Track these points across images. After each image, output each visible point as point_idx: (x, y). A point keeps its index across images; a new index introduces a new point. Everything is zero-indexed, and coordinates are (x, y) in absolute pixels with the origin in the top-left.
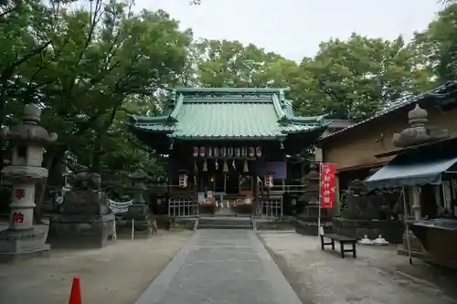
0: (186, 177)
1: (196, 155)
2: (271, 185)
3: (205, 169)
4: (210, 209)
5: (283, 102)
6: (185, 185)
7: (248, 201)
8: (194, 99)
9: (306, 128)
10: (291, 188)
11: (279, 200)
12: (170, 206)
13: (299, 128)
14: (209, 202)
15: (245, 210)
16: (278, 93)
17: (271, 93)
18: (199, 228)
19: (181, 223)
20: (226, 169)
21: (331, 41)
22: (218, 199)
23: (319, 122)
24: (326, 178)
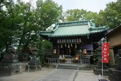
0: (55, 50)
1: (58, 42)
2: (85, 53)
3: (62, 47)
4: (63, 61)
5: (91, 24)
6: (55, 53)
7: (77, 59)
8: (62, 26)
9: (99, 31)
10: (94, 54)
11: (88, 59)
12: (49, 60)
13: (96, 31)
14: (63, 59)
15: (76, 62)
16: (90, 21)
17: (87, 22)
18: (57, 68)
19: (52, 66)
20: (69, 47)
21: (110, 3)
22: (66, 57)
23: (104, 28)
24: (105, 49)
